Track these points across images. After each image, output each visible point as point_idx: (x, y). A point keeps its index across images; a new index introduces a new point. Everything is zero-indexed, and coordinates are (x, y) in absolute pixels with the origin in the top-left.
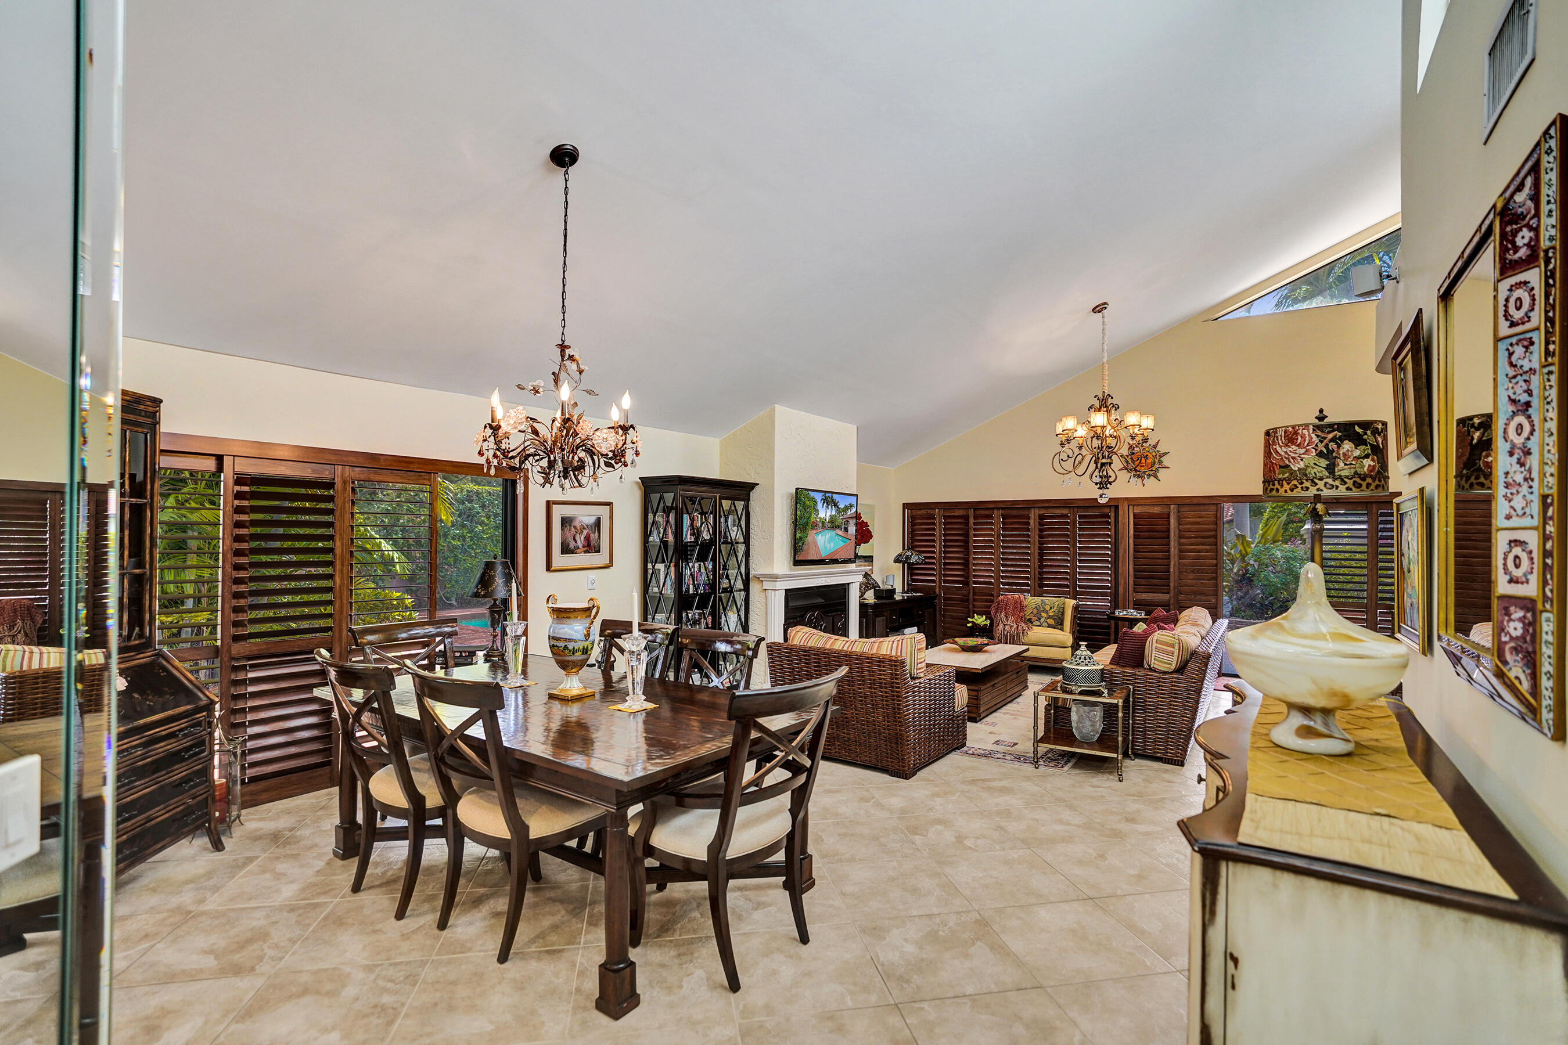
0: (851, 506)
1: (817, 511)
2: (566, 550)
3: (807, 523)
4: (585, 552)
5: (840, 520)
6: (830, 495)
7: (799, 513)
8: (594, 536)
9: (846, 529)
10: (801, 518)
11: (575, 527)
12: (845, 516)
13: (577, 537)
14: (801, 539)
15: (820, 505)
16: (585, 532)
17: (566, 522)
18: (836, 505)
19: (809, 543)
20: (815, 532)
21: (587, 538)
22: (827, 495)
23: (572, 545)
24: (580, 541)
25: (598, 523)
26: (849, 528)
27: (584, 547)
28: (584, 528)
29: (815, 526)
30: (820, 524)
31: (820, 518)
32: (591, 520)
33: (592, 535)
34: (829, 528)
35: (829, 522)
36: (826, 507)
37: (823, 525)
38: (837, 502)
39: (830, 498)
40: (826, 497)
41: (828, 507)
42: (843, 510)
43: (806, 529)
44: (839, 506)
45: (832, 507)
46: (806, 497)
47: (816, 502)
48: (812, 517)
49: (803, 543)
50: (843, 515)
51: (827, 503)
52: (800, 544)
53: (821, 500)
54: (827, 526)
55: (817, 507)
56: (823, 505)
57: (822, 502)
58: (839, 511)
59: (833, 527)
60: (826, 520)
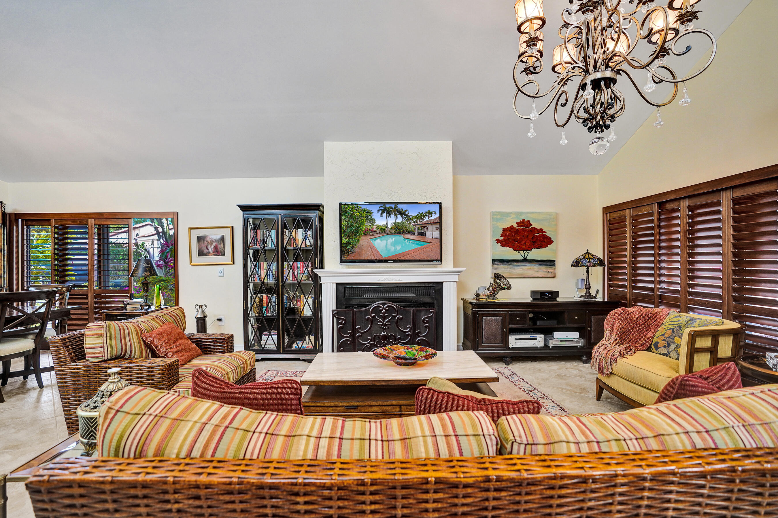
0: (430, 213)
1: (374, 221)
2: (201, 253)
3: (358, 231)
4: (215, 255)
5: (410, 225)
6: (393, 206)
7: (344, 223)
8: (220, 246)
9: (422, 234)
10: (348, 226)
11: (207, 241)
12: (419, 223)
13: (209, 247)
14: (348, 243)
15: (376, 215)
16: (214, 244)
17: (200, 239)
18: (401, 213)
19: (361, 247)
20: (371, 237)
21: (216, 247)
22: (388, 206)
23: (205, 251)
24: (211, 249)
25: (223, 239)
26: (427, 233)
27: (213, 252)
28: (213, 242)
29: (369, 232)
30: (378, 231)
31: (378, 227)
32: (218, 237)
33: (219, 246)
34: (392, 234)
35: (391, 229)
36: (387, 216)
37: (383, 231)
38: (406, 211)
39: (392, 208)
40: (385, 208)
41: (390, 215)
42: (416, 217)
43: (356, 235)
44: (409, 215)
45: (396, 216)
46: (356, 210)
47: (371, 213)
48: (366, 225)
49: (353, 247)
50: (417, 221)
51: (388, 213)
52: (349, 247)
53: (379, 211)
54: (388, 232)
55: (373, 217)
56: (382, 215)
57: (380, 212)
58: (408, 218)
59: (399, 233)
60: (387, 227)
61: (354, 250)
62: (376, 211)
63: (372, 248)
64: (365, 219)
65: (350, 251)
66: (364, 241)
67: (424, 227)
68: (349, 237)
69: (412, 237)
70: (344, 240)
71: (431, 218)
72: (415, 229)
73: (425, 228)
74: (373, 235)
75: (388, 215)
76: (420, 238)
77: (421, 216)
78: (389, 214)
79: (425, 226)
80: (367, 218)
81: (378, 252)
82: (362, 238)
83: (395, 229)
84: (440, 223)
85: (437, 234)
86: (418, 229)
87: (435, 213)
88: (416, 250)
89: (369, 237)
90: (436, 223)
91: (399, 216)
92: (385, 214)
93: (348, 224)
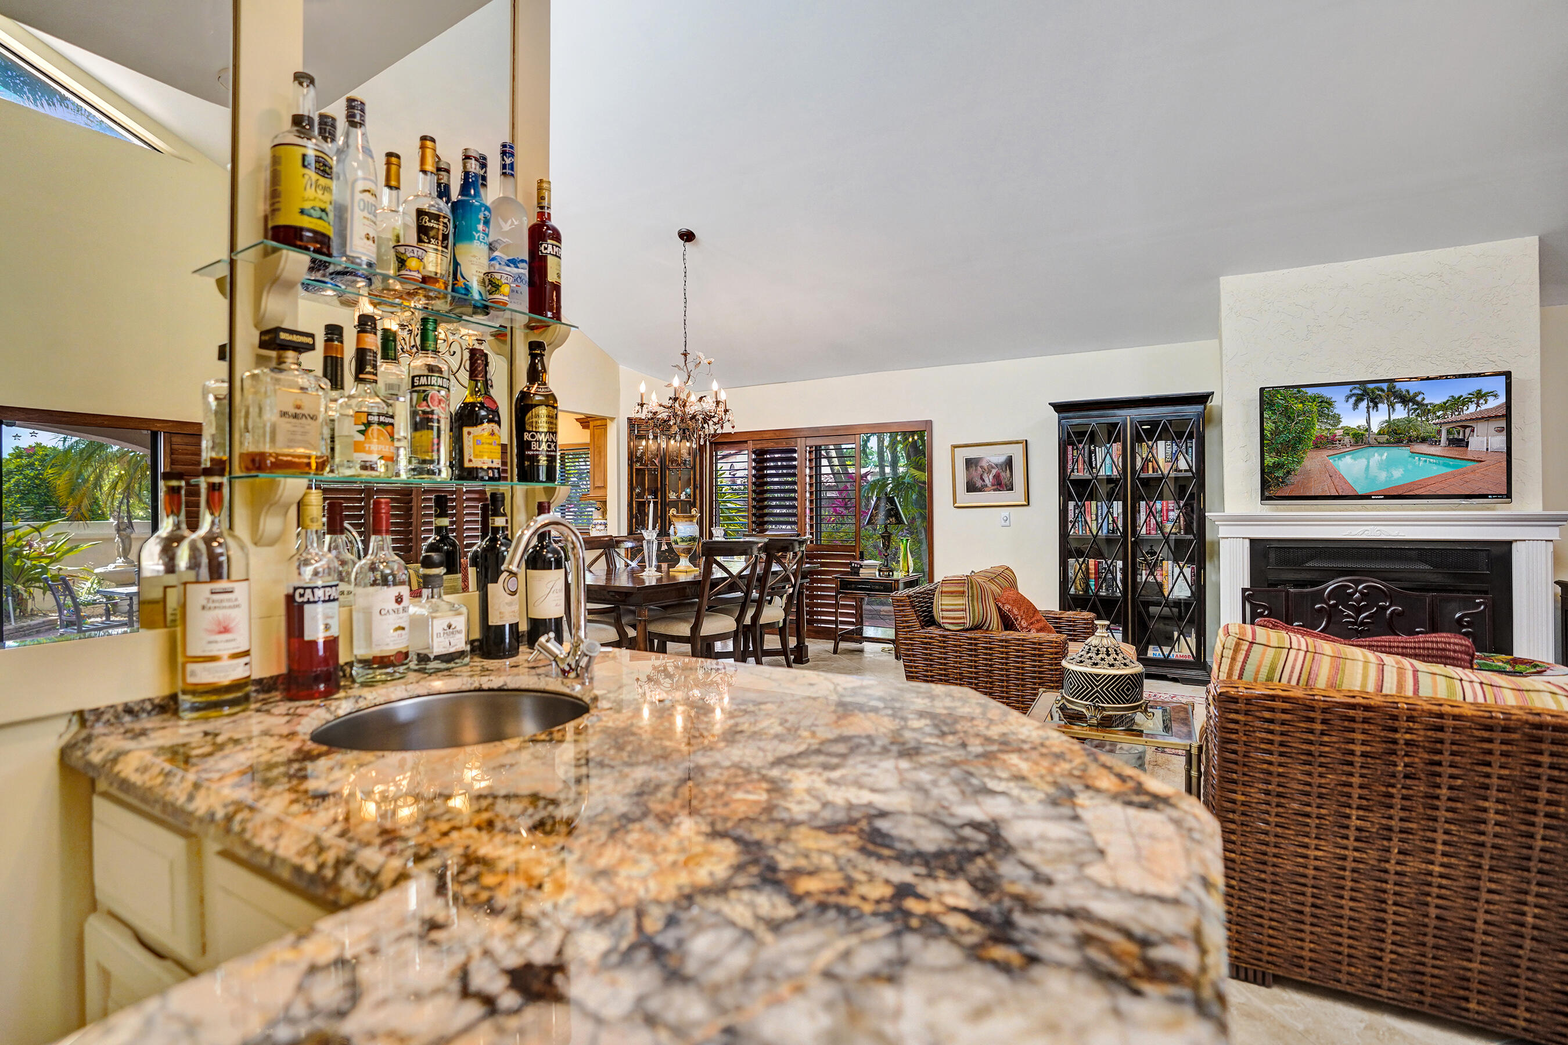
0: (1480, 395)
1: (1337, 419)
2: (971, 488)
3: (1300, 440)
4: (995, 490)
5: (1429, 425)
6: (1385, 386)
7: (1269, 426)
8: (1005, 475)
9: (1460, 443)
10: (1276, 432)
11: (982, 467)
12: (1450, 419)
13: (985, 477)
14: (1278, 466)
16: (994, 471)
17: (970, 463)
18: (1406, 400)
19: (1307, 473)
20: (1331, 452)
21: (997, 477)
22: (1371, 386)
23: (979, 483)
24: (989, 480)
25: (1009, 462)
26: (1472, 440)
27: (993, 485)
28: (993, 468)
29: (1326, 443)
30: (1347, 440)
31: (1347, 431)
32: (1002, 459)
33: (1003, 474)
34: (1380, 444)
35: (1379, 434)
36: (1368, 407)
37: (1360, 439)
38: (1416, 395)
39: (1382, 390)
40: (1365, 391)
41: (1376, 405)
42: (1443, 407)
43: (1294, 449)
44: (1426, 402)
45: (1391, 406)
46: (1296, 398)
47: (1330, 403)
48: (1319, 429)
49: (1288, 473)
50: (1444, 415)
51: (1372, 400)
52: (1280, 473)
53: (1348, 398)
54: (1372, 441)
55: (1336, 411)
56: (1356, 405)
57: (1354, 399)
58: (1423, 409)
59: (1399, 442)
60: (1368, 430)
61: (1292, 479)
62: (1343, 399)
63: (1333, 475)
64: (1315, 416)
65: (1281, 482)
66: (1313, 461)
67: (1465, 427)
68: (1278, 453)
69: (1433, 450)
70: (1269, 461)
71: (1483, 407)
72: (1439, 432)
73: (1468, 431)
74: (1334, 448)
75: (1371, 405)
76: (1455, 452)
77: (1457, 403)
78: (1375, 402)
79: (1466, 425)
80: (1321, 414)
81: (1346, 482)
82: (1309, 454)
83: (1388, 433)
84: (1508, 416)
85: (1498, 442)
86: (1449, 432)
87: (1496, 396)
88: (1444, 477)
89: (1325, 453)
90: (1496, 417)
91: (1399, 407)
92: (1363, 405)
93: (1277, 428)
